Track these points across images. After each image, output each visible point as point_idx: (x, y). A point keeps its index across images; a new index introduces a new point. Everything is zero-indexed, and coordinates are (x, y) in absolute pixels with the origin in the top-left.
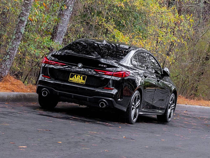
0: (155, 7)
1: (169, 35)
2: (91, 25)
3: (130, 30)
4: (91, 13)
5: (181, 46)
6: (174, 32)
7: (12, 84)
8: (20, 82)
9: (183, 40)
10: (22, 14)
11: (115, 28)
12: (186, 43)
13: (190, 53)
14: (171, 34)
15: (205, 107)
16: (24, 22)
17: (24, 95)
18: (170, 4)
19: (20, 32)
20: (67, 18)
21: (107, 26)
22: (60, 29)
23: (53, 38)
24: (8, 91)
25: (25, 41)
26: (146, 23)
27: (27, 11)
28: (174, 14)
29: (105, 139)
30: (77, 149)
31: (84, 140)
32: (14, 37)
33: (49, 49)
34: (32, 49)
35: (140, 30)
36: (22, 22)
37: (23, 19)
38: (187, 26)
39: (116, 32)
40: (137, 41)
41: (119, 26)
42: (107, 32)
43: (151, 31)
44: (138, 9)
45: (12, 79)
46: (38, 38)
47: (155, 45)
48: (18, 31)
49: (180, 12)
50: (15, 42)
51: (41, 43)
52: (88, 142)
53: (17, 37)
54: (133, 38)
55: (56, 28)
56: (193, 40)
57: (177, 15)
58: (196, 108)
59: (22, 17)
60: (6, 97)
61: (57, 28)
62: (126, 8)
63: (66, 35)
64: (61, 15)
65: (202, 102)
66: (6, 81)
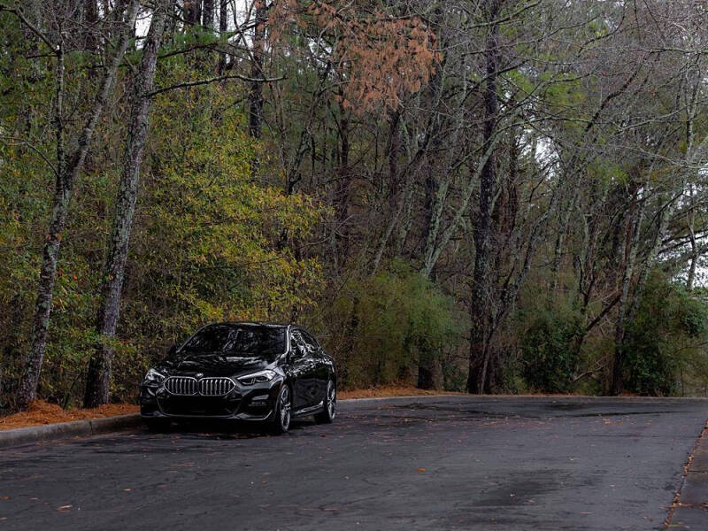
0: (256, 254)
1: (287, 295)
2: (159, 299)
3: (223, 298)
4: (156, 281)
5: (309, 310)
6: (294, 290)
7: (44, 412)
8: (56, 407)
9: (310, 300)
10: (41, 298)
11: (197, 297)
12: (316, 304)
13: (325, 319)
14: (289, 293)
15: (364, 399)
16: (46, 310)
17: (66, 426)
18: (279, 246)
19: (42, 327)
20: (116, 293)
21: (184, 297)
22: (108, 313)
23: (99, 330)
24: (38, 424)
25: (55, 341)
26: (248, 282)
27: (48, 291)
28: (289, 261)
29: (203, 473)
30: (157, 496)
31: (167, 480)
32: (35, 337)
33: (95, 347)
34: (70, 354)
35: (239, 296)
36: (43, 310)
37: (44, 305)
38: (313, 276)
39: (200, 303)
40: (236, 313)
41: (205, 293)
42: (186, 307)
43: (256, 294)
44: (229, 260)
45: (43, 404)
46: (75, 332)
47: (266, 314)
48: (40, 327)
49: (298, 257)
50: (36, 345)
51: (81, 340)
52: (174, 481)
53: (39, 335)
54: (230, 309)
55: (101, 312)
56: (326, 299)
57: (294, 261)
58: (349, 403)
59: (42, 302)
60: (36, 433)
61: (103, 312)
62: (210, 263)
63: (122, 321)
64: (106, 290)
65: (359, 392)
66: (34, 409)
